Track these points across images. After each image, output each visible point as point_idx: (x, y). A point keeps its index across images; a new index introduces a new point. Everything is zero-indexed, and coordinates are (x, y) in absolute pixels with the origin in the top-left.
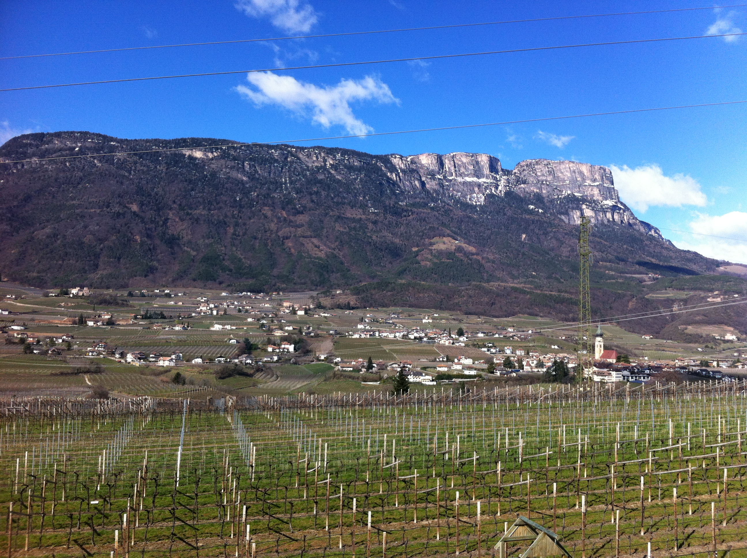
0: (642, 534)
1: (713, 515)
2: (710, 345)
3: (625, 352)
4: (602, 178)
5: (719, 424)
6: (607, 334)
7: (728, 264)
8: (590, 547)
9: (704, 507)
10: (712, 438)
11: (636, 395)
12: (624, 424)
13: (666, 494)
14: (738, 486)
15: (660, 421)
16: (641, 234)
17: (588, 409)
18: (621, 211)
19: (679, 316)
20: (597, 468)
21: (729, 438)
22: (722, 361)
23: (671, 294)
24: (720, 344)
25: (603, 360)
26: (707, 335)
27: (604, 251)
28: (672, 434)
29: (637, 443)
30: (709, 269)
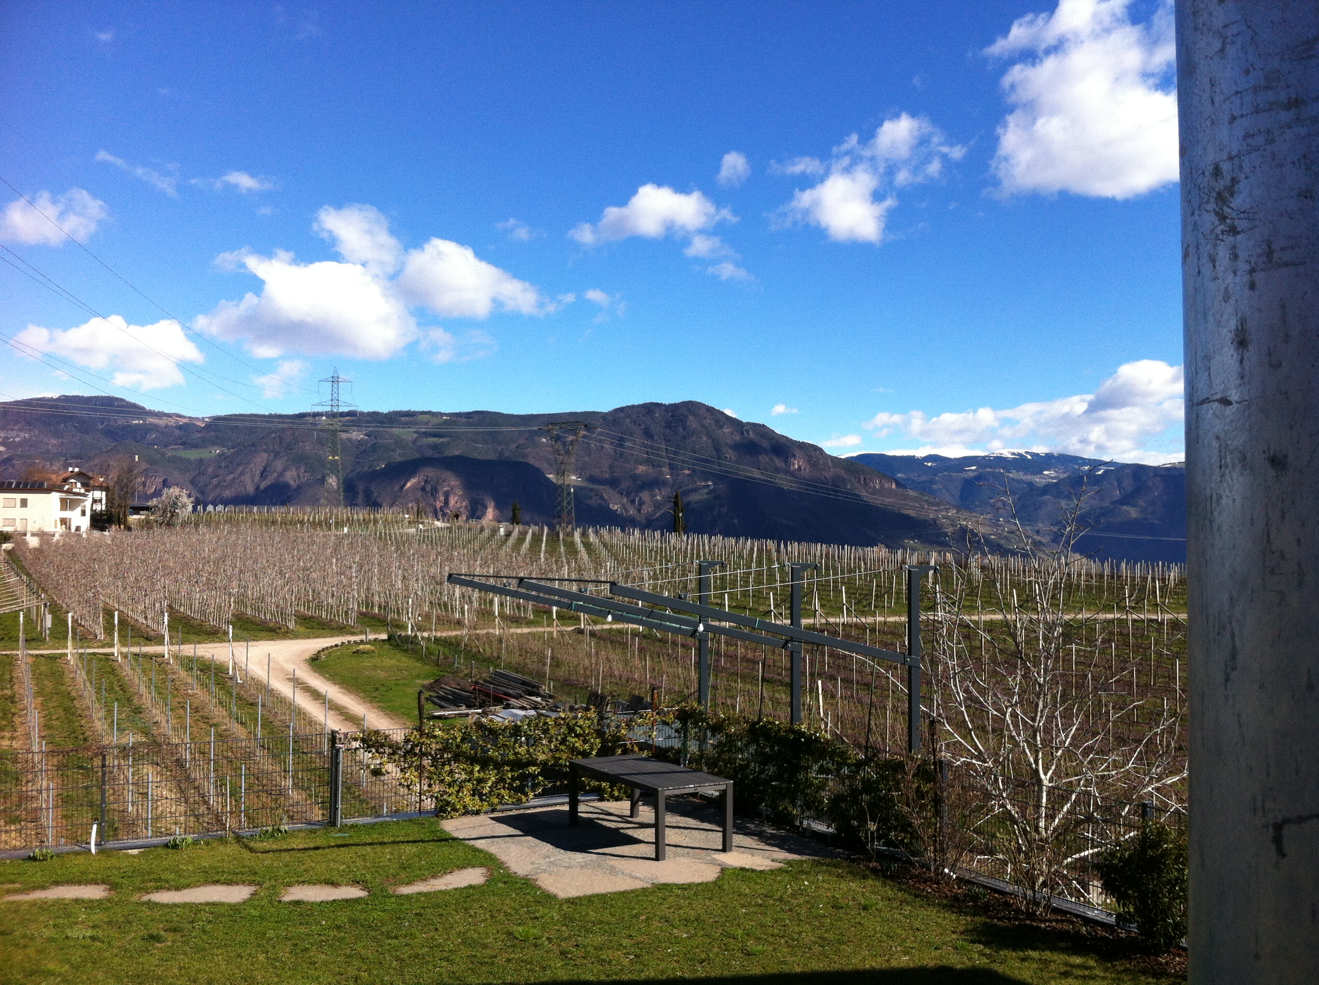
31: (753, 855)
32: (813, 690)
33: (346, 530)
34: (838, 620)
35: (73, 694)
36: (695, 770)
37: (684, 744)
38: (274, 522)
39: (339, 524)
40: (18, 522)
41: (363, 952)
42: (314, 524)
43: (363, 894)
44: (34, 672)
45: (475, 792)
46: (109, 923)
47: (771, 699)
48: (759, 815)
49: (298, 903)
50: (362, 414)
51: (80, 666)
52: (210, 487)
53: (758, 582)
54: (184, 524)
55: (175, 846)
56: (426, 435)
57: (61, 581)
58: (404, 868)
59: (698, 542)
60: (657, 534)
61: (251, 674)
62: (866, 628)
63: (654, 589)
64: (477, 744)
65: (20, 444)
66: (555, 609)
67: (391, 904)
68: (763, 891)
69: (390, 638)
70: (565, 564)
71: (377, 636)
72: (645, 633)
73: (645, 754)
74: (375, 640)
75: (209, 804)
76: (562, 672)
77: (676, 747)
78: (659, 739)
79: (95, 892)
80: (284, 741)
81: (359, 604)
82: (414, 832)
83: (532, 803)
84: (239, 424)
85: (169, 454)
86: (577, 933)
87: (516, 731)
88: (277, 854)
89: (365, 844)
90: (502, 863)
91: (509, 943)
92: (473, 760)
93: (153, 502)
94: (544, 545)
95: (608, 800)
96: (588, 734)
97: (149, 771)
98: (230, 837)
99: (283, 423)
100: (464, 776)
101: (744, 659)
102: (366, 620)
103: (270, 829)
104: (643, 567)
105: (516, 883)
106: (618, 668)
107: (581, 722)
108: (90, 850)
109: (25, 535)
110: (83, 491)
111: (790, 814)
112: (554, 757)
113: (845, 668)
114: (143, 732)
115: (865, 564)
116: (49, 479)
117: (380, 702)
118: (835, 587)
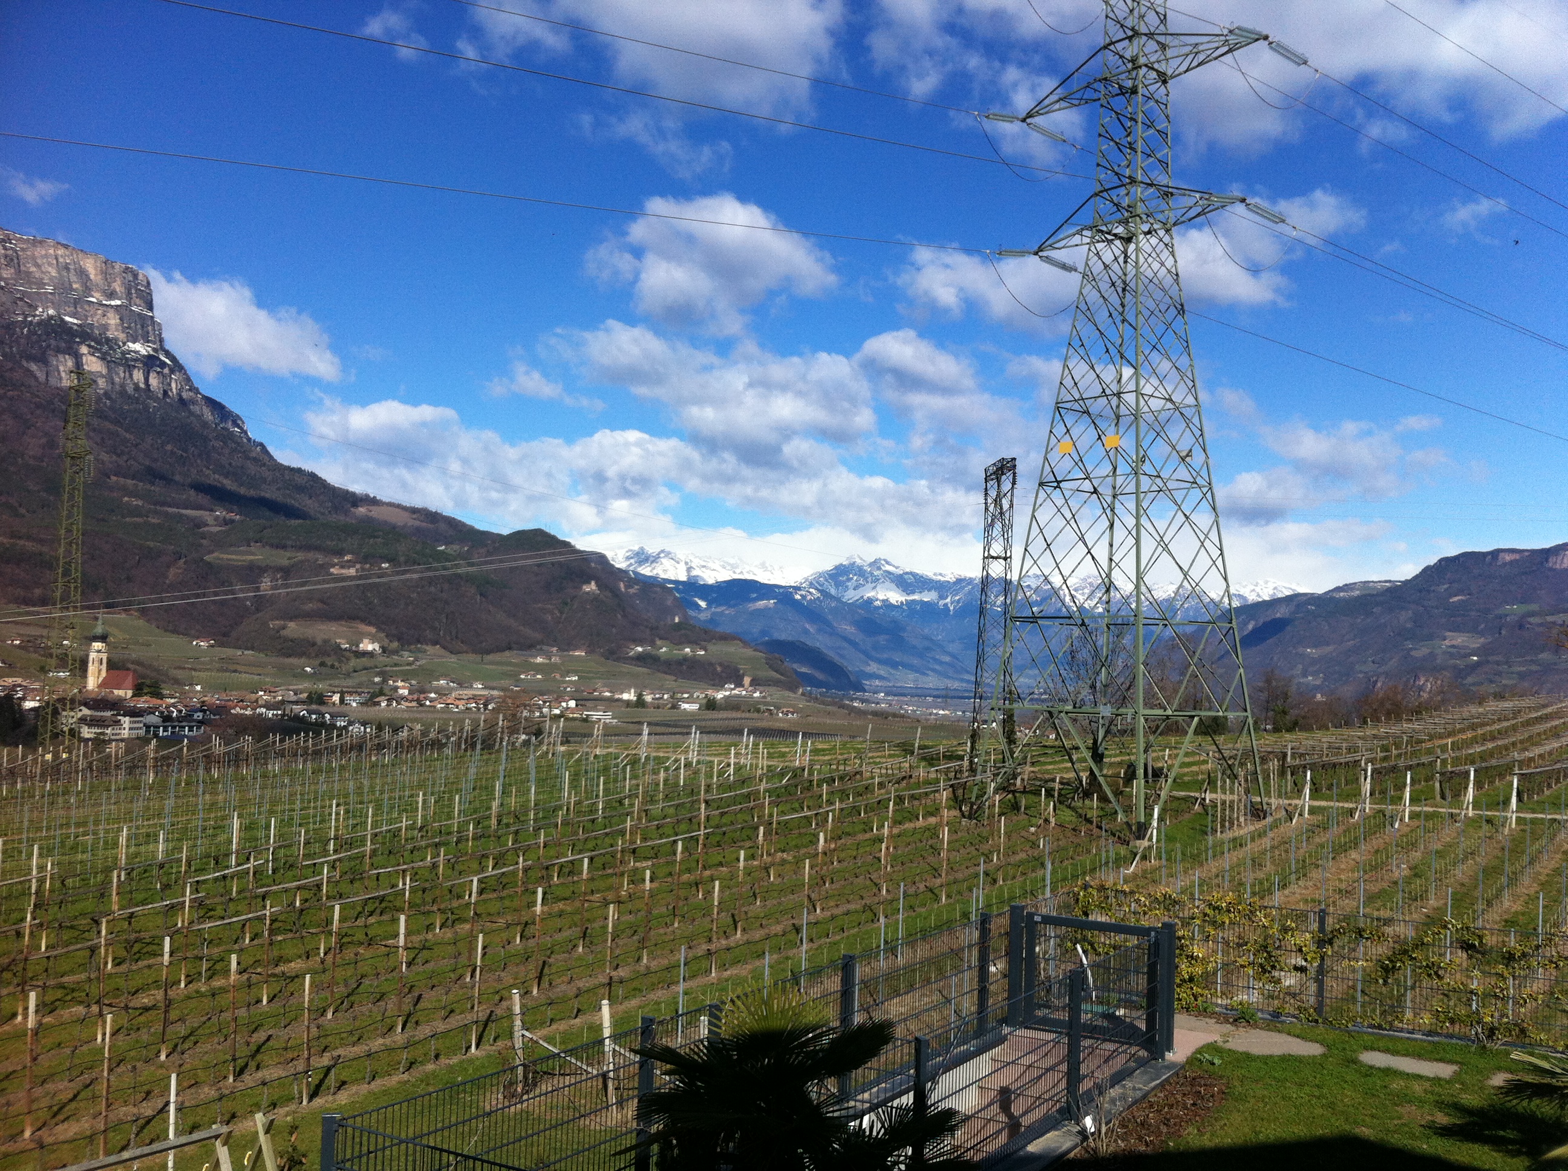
0: (163, 1057)
1: (307, 999)
2: (329, 661)
3: (153, 674)
4: (129, 293)
5: (333, 817)
6: (116, 636)
7: (374, 502)
8: (45, 1103)
9: (291, 987)
10: (317, 847)
11: (169, 765)
12: (137, 828)
13: (218, 967)
14: (360, 936)
15: (216, 819)
16: (205, 424)
17: (60, 800)
18: (166, 371)
19: (271, 600)
20: (72, 927)
21: (350, 844)
22: (351, 693)
23: (257, 555)
24: (348, 659)
25: (104, 692)
26: (325, 641)
27: (123, 453)
28: (238, 844)
29: (161, 866)
30: (336, 509)
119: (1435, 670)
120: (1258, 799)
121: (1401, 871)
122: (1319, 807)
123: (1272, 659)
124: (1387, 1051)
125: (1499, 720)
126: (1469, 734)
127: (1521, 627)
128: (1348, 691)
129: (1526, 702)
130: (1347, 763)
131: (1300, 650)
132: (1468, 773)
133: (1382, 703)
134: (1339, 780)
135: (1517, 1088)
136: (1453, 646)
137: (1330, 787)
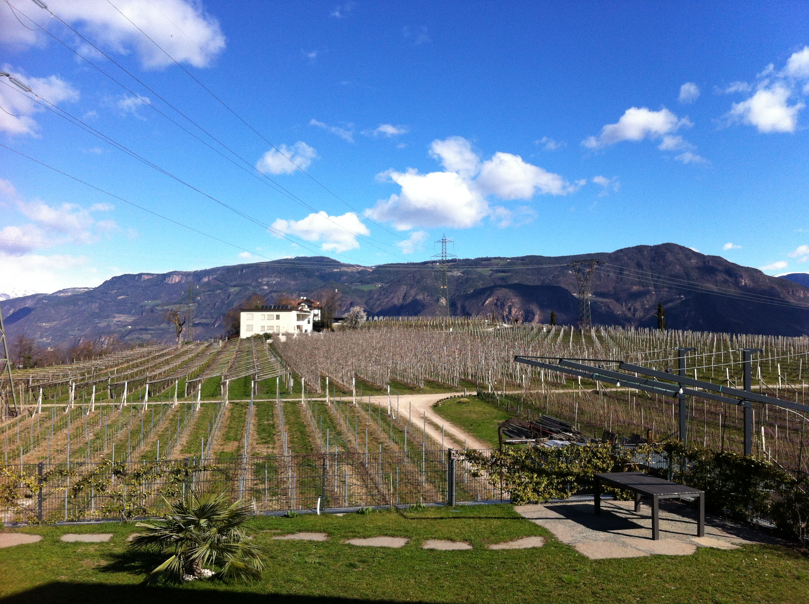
31: (718, 540)
32: (759, 433)
33: (451, 330)
34: (775, 386)
35: (305, 423)
36: (678, 484)
37: (670, 466)
38: (411, 326)
39: (447, 327)
40: (275, 327)
41: (471, 583)
42: (434, 327)
43: (470, 547)
44: (284, 412)
45: (535, 490)
46: (328, 555)
47: (728, 439)
48: (722, 514)
49: (432, 550)
50: (459, 260)
51: (309, 408)
52: (376, 306)
53: (718, 361)
54: (362, 327)
55: (362, 513)
56: (498, 271)
57: (298, 360)
58: (493, 534)
59: (675, 335)
60: (647, 330)
61: (400, 414)
62: (795, 392)
63: (645, 366)
64: (535, 460)
65: (275, 285)
66: (580, 377)
67: (486, 555)
68: (726, 563)
69: (478, 395)
70: (585, 350)
71: (471, 393)
72: (640, 394)
73: (643, 472)
74: (470, 395)
75: (378, 489)
76: (585, 418)
77: (664, 468)
78: (652, 462)
79: (319, 537)
80: (419, 454)
81: (460, 374)
82: (499, 512)
83: (571, 499)
84: (391, 269)
85: (353, 287)
86: (602, 581)
87: (559, 454)
88: (419, 520)
89: (470, 518)
90: (553, 535)
91: (559, 584)
92: (532, 471)
93: (346, 315)
94: (571, 338)
95: (620, 500)
96: (605, 458)
97: (347, 469)
98: (393, 509)
99: (415, 268)
100: (527, 480)
101: (709, 412)
102: (464, 383)
103: (415, 505)
104: (637, 352)
105: (562, 548)
106: (622, 416)
107: (601, 450)
108: (317, 513)
109: (279, 335)
110: (308, 310)
111: (744, 514)
112: (584, 471)
113: (780, 418)
114: (342, 446)
115: (794, 348)
116: (291, 304)
117: (473, 433)
118: (773, 364)
119: (110, 333)
120: (13, 406)
121: (90, 437)
122: (46, 408)
123: (23, 329)
124: (76, 533)
125: (141, 357)
126: (125, 365)
127: (152, 311)
128: (65, 345)
129: (155, 348)
130: (62, 383)
131: (39, 324)
132: (124, 384)
133: (82, 351)
134: (58, 392)
135: (140, 541)
136: (119, 321)
137: (53, 397)
